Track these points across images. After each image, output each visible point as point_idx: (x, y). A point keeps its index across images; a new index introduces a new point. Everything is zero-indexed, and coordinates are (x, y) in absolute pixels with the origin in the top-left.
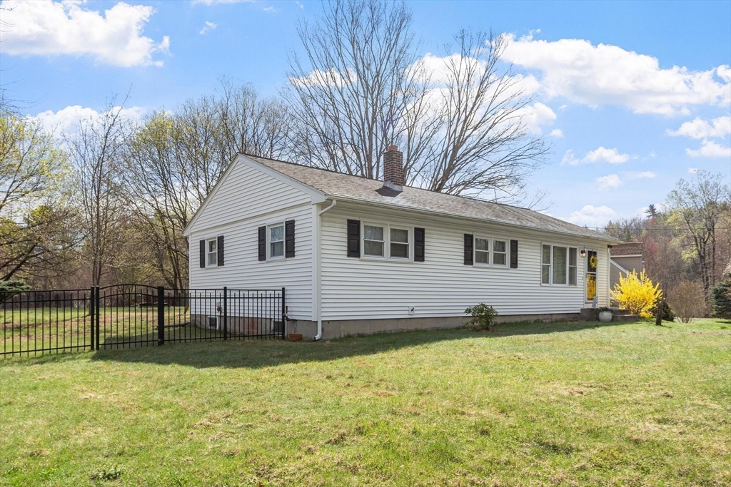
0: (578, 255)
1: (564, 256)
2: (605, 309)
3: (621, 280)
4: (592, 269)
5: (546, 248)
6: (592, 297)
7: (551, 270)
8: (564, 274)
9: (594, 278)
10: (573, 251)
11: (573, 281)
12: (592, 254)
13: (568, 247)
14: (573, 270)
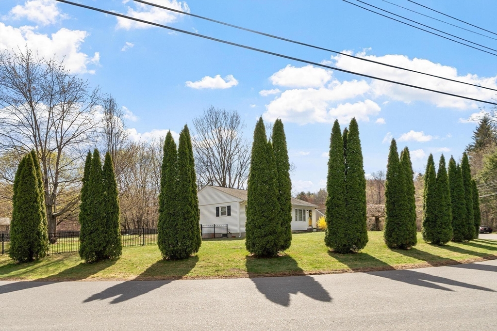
0: (306, 211)
1: (302, 213)
2: (315, 228)
3: (320, 219)
4: (310, 216)
5: (296, 210)
6: (311, 225)
7: (298, 217)
8: (302, 217)
9: (311, 219)
10: (304, 210)
11: (305, 220)
12: (310, 211)
13: (303, 209)
14: (304, 217)
